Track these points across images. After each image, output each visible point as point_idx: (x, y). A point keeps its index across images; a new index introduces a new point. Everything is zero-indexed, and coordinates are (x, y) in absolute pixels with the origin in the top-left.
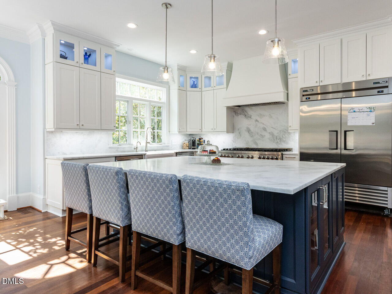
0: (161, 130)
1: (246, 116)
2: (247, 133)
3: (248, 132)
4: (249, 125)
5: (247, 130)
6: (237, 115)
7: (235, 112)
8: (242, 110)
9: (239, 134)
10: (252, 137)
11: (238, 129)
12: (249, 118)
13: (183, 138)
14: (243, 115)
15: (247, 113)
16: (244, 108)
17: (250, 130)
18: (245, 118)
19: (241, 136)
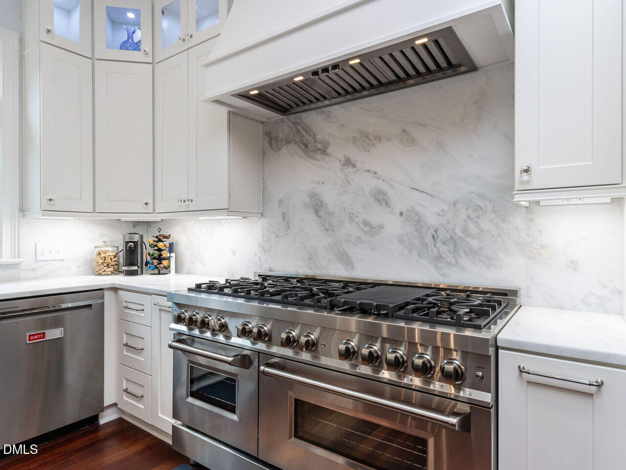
1: (306, 146)
2: (310, 218)
3: (316, 211)
4: (318, 182)
5: (311, 202)
6: (276, 146)
7: (269, 134)
8: (294, 124)
9: (284, 219)
10: (328, 230)
11: (280, 202)
12: (318, 156)
13: (102, 235)
14: (295, 144)
15: (312, 135)
16: (300, 118)
17: (322, 203)
18: (304, 155)
19: (288, 227)
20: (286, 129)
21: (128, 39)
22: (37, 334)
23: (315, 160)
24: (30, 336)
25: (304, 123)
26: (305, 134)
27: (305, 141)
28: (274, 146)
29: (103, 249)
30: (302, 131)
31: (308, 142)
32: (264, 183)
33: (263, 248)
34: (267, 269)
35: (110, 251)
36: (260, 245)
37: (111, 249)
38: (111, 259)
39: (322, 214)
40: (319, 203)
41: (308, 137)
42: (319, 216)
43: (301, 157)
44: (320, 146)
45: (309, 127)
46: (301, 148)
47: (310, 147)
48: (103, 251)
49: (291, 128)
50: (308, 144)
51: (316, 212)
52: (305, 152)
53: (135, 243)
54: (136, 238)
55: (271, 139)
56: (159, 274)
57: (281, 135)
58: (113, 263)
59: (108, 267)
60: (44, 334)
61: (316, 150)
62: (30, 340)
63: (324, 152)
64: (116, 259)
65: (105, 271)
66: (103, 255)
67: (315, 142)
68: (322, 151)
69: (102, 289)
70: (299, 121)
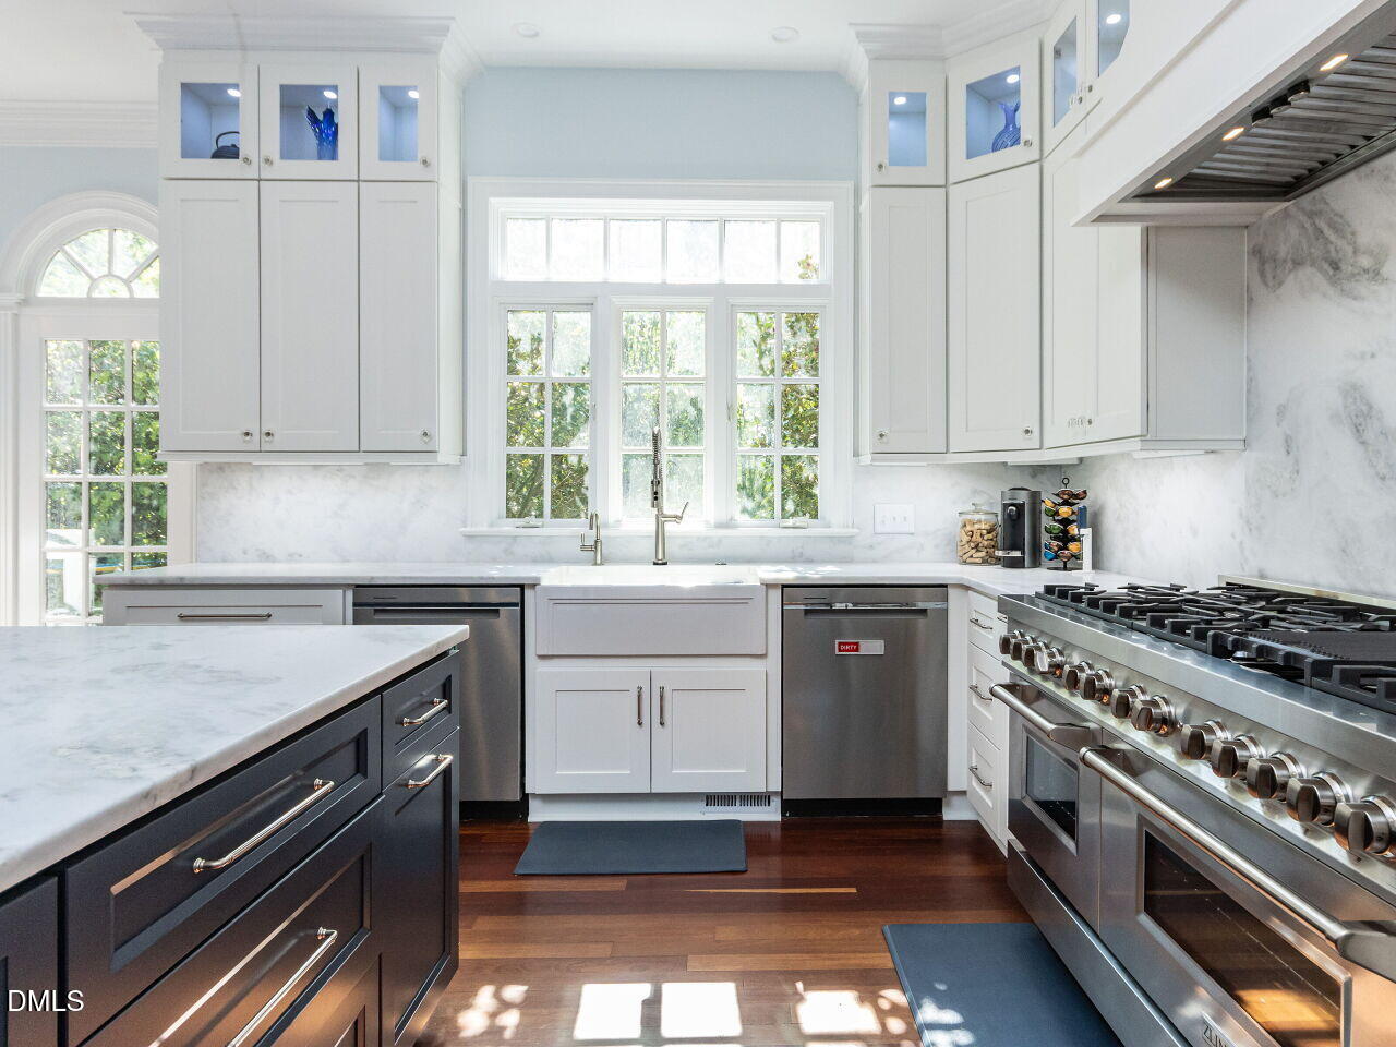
0: (816, 444)
1: (1335, 266)
2: (1343, 445)
4: (1363, 356)
5: (1346, 407)
6: (1274, 278)
7: (1260, 252)
8: (1311, 215)
9: (1289, 453)
10: (1383, 478)
11: (1281, 411)
12: (1362, 288)
13: (975, 492)
14: (1313, 265)
15: (1350, 236)
16: (1323, 198)
17: (1371, 407)
18: (1331, 291)
19: (1298, 472)
20: (1294, 232)
21: (1007, 126)
22: (849, 644)
23: (1355, 298)
24: (840, 644)
25: (1332, 210)
26: (1332, 237)
27: (1333, 254)
28: (1269, 276)
29: (969, 517)
30: (1328, 232)
31: (1340, 256)
32: (1249, 369)
33: (1248, 522)
34: (1256, 572)
35: (983, 521)
36: (1241, 515)
37: (983, 517)
38: (982, 535)
39: (1369, 435)
40: (1364, 408)
41: (1341, 243)
42: (1363, 443)
43: (1325, 295)
44: (1365, 262)
45: (1341, 217)
46: (1324, 273)
47: (1343, 267)
48: (970, 521)
49: (1303, 227)
50: (1340, 260)
51: (1358, 431)
52: (1334, 281)
53: (1020, 507)
54: (1023, 497)
55: (1263, 262)
56: (1065, 569)
57: (1283, 251)
58: (986, 543)
59: (978, 551)
60: (857, 644)
61: (1359, 274)
62: (840, 651)
63: (1375, 274)
64: (990, 536)
65: (971, 557)
66: (969, 528)
67: (1355, 252)
68: (1371, 274)
69: (945, 586)
70: (1321, 206)
